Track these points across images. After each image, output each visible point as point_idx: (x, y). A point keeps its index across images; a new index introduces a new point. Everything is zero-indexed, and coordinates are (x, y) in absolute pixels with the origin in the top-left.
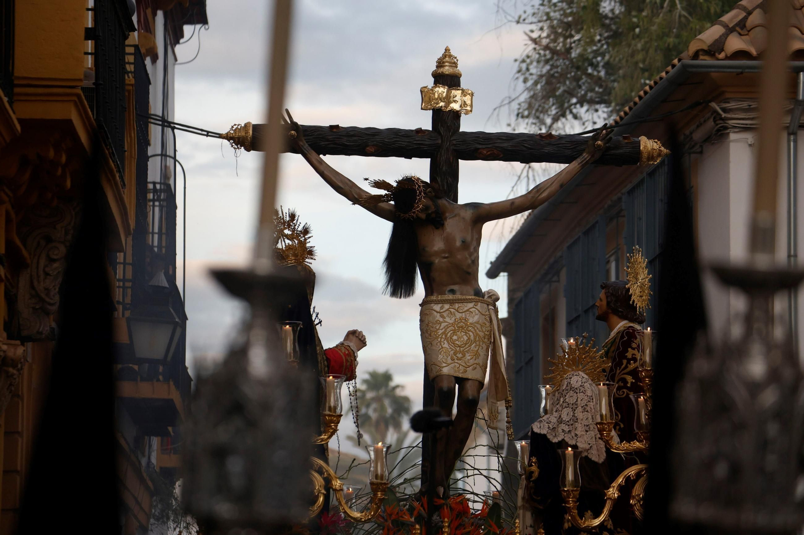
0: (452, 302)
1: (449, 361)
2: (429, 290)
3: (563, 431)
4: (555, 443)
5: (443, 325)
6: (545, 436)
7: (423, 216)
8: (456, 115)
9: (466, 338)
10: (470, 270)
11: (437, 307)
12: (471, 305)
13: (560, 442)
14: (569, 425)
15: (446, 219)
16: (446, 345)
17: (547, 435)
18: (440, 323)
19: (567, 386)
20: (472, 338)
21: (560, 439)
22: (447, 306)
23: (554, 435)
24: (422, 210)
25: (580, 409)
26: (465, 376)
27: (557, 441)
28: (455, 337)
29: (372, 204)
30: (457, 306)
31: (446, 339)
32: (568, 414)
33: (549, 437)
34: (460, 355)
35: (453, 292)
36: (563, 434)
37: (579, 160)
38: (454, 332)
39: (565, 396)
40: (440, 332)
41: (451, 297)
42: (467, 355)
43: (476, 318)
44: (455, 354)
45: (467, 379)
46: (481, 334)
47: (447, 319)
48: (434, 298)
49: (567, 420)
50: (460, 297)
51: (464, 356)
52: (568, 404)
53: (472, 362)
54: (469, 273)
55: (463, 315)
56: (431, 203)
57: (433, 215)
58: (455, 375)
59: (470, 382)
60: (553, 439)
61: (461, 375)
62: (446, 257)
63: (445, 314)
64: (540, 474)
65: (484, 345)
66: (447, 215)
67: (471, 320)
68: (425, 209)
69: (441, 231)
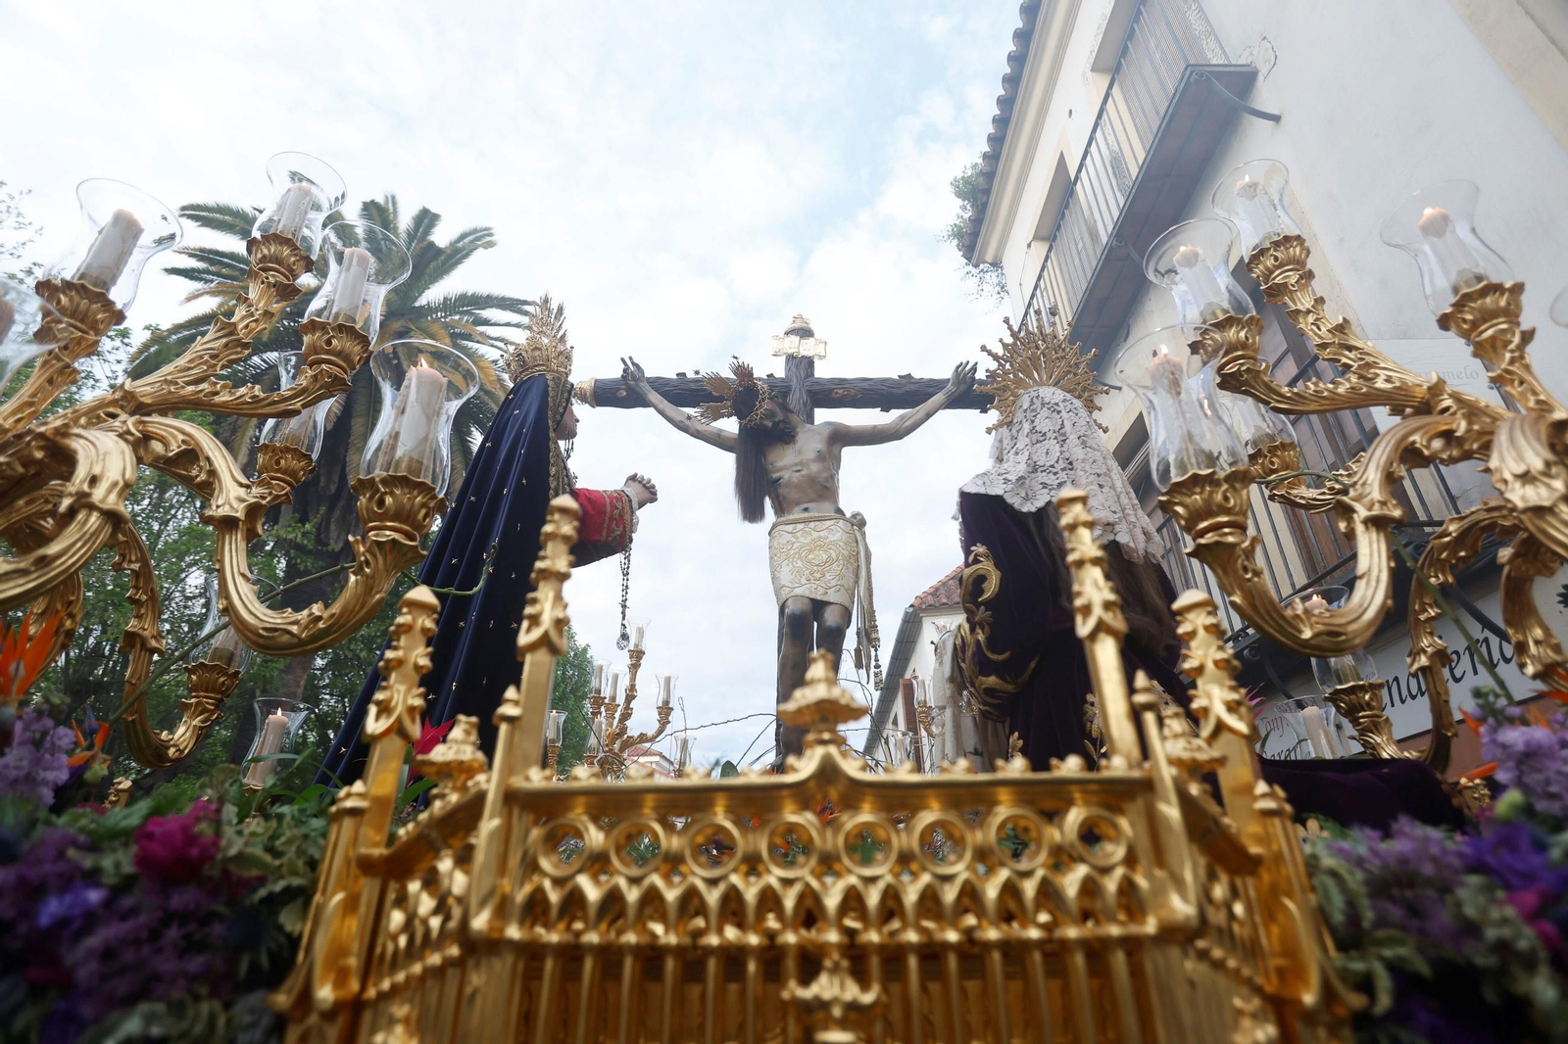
0: (806, 521)
1: (803, 581)
2: (780, 509)
3: (1045, 485)
4: (1030, 513)
5: (796, 545)
6: (999, 499)
7: (769, 424)
8: (809, 363)
9: (825, 557)
10: (828, 485)
11: (789, 529)
12: (832, 522)
13: (1041, 511)
14: (1055, 474)
15: (797, 434)
16: (799, 564)
17: (1005, 497)
18: (792, 544)
19: (1032, 403)
20: (834, 556)
21: (1040, 504)
22: (800, 526)
23: (1023, 495)
24: (766, 415)
26: (825, 599)
27: (1033, 509)
28: (811, 556)
30: (812, 525)
31: (800, 558)
32: (1047, 453)
33: (1014, 501)
34: (818, 575)
35: (806, 510)
36: (1046, 491)
37: (944, 391)
38: (811, 551)
39: (1033, 421)
40: (792, 552)
41: (806, 515)
42: (827, 575)
43: (838, 536)
44: (812, 574)
45: (829, 603)
46: (846, 553)
47: (802, 539)
48: (785, 520)
49: (1048, 464)
50: (817, 515)
51: (824, 575)
52: (1044, 434)
53: (833, 583)
54: (827, 488)
55: (822, 534)
56: (778, 410)
57: (781, 426)
58: (812, 596)
59: (832, 607)
60: (1021, 504)
61: (819, 598)
62: (798, 471)
63: (798, 534)
64: (1003, 583)
65: (851, 569)
66: (798, 430)
67: (832, 538)
68: (770, 415)
69: (791, 446)
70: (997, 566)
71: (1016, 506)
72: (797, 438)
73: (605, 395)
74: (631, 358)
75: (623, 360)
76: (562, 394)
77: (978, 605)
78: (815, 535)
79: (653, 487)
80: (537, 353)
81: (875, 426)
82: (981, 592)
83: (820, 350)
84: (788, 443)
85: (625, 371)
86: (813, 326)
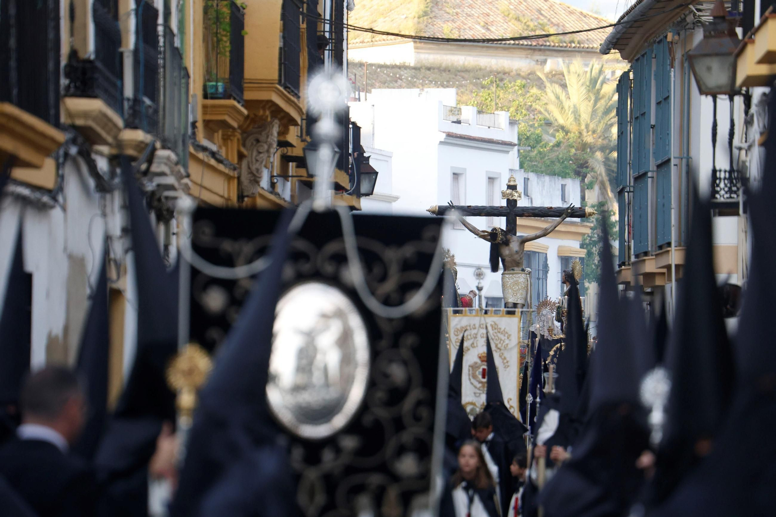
0: (513, 274)
1: (511, 297)
2: (505, 268)
5: (509, 283)
7: (501, 242)
9: (518, 288)
10: (519, 262)
11: (507, 276)
12: (520, 275)
15: (510, 242)
16: (510, 291)
18: (508, 282)
20: (520, 287)
22: (511, 275)
24: (500, 240)
25: (545, 322)
26: (517, 302)
28: (513, 288)
29: (484, 237)
30: (514, 275)
31: (510, 288)
34: (515, 294)
35: (513, 270)
38: (513, 286)
40: (508, 285)
41: (512, 272)
43: (522, 280)
44: (514, 294)
45: (518, 304)
46: (524, 286)
47: (511, 280)
48: (506, 272)
50: (516, 272)
51: (517, 295)
53: (520, 297)
55: (517, 279)
58: (514, 302)
61: (515, 302)
62: (510, 257)
63: (510, 279)
65: (525, 291)
69: (509, 246)
78: (515, 279)
83: (518, 194)
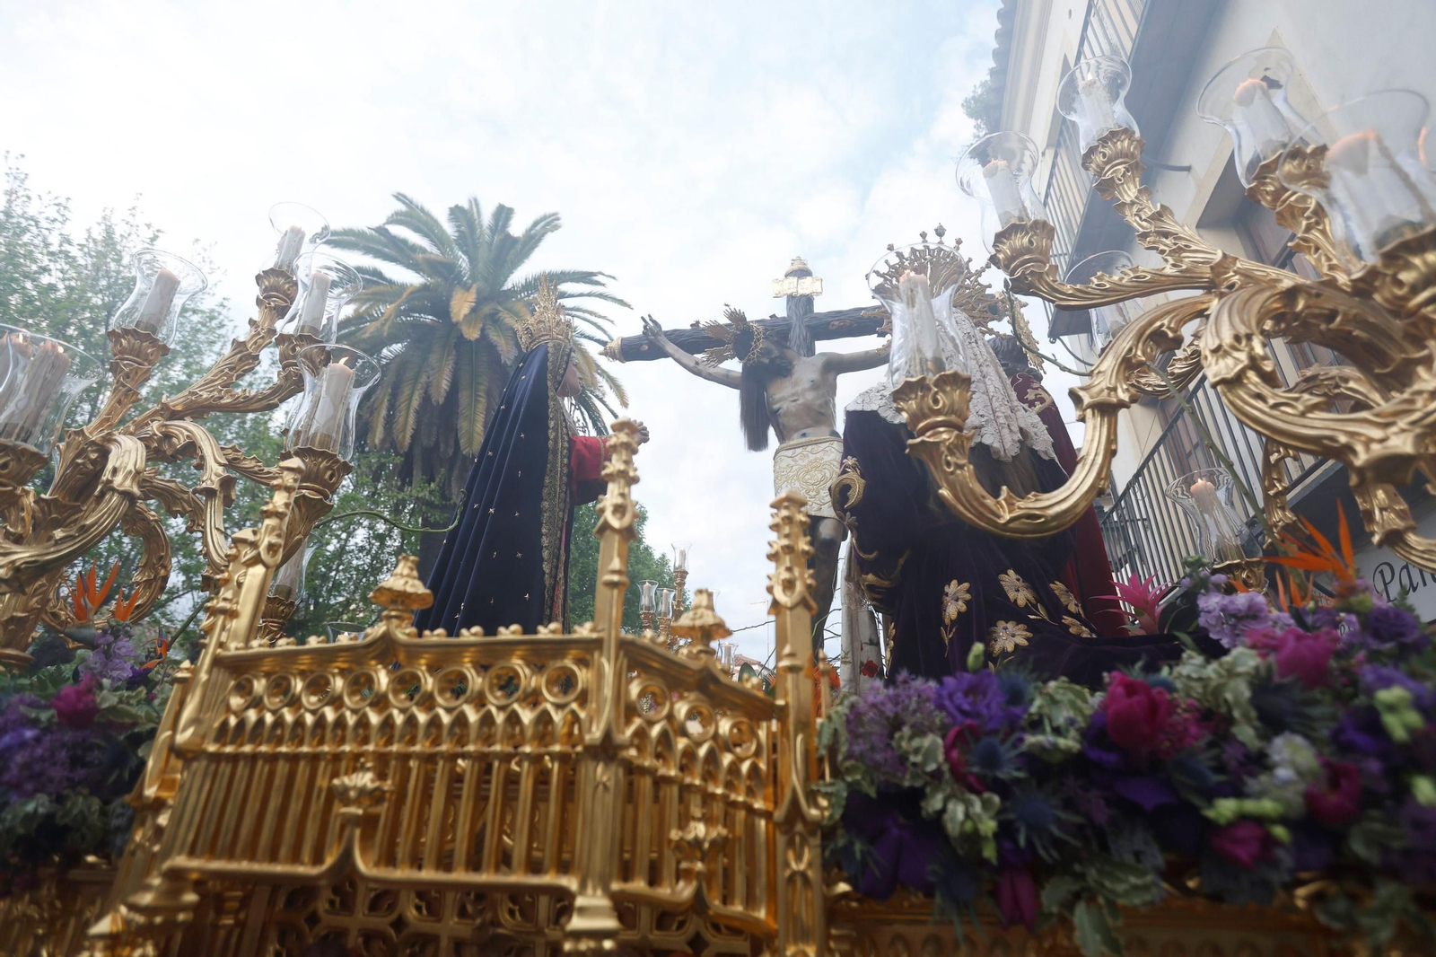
0: (804, 445)
2: (782, 437)
4: (901, 424)
5: (794, 468)
7: (766, 361)
8: (808, 300)
9: (820, 476)
10: (823, 411)
11: (791, 453)
12: (827, 444)
15: (794, 367)
16: (796, 485)
17: (880, 411)
18: (792, 467)
20: (828, 475)
22: (799, 451)
26: (819, 514)
28: (808, 477)
30: (809, 448)
31: (798, 479)
33: (887, 414)
34: (813, 493)
35: (804, 435)
38: (807, 472)
40: (791, 474)
41: (803, 440)
42: (822, 492)
43: (833, 456)
44: (807, 492)
45: (823, 518)
47: (800, 462)
48: (787, 445)
50: (813, 439)
51: (818, 493)
53: (827, 499)
54: (821, 414)
55: (818, 455)
56: (773, 347)
57: (778, 361)
59: (826, 521)
60: (893, 417)
61: (813, 513)
62: (795, 401)
63: (797, 458)
64: (867, 489)
66: (795, 363)
67: (826, 459)
68: (767, 352)
69: (788, 378)
70: (862, 476)
71: (888, 419)
72: (794, 370)
73: (630, 351)
74: (650, 316)
75: (643, 318)
76: (562, 357)
77: (845, 511)
78: (812, 457)
79: (645, 429)
80: (541, 325)
81: (867, 352)
82: (847, 499)
83: (817, 287)
84: (785, 377)
85: (645, 327)
86: (810, 266)
